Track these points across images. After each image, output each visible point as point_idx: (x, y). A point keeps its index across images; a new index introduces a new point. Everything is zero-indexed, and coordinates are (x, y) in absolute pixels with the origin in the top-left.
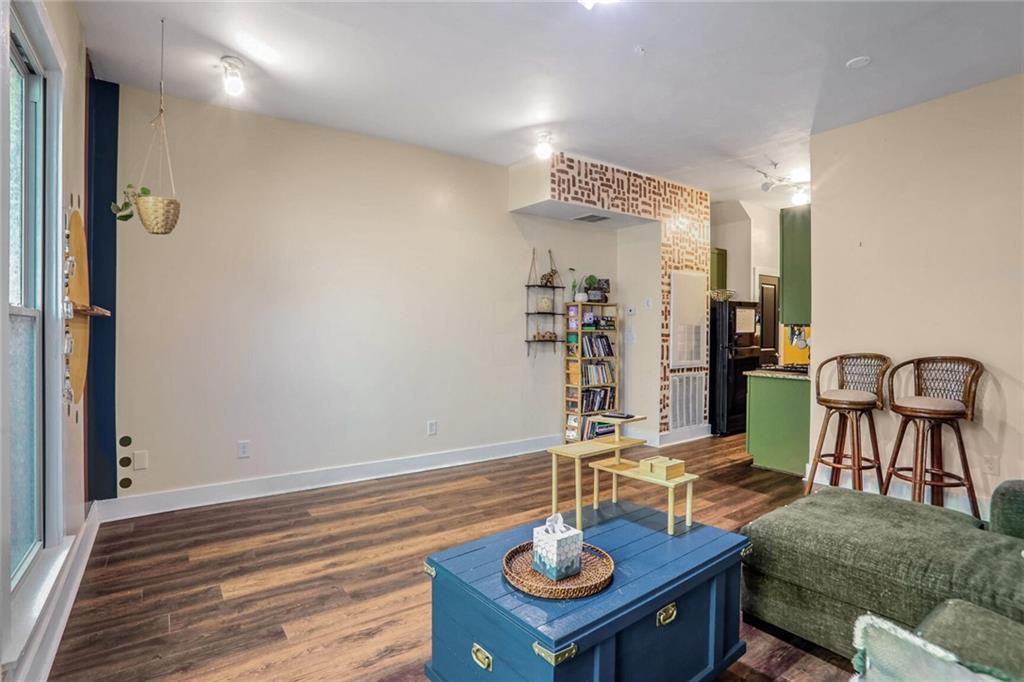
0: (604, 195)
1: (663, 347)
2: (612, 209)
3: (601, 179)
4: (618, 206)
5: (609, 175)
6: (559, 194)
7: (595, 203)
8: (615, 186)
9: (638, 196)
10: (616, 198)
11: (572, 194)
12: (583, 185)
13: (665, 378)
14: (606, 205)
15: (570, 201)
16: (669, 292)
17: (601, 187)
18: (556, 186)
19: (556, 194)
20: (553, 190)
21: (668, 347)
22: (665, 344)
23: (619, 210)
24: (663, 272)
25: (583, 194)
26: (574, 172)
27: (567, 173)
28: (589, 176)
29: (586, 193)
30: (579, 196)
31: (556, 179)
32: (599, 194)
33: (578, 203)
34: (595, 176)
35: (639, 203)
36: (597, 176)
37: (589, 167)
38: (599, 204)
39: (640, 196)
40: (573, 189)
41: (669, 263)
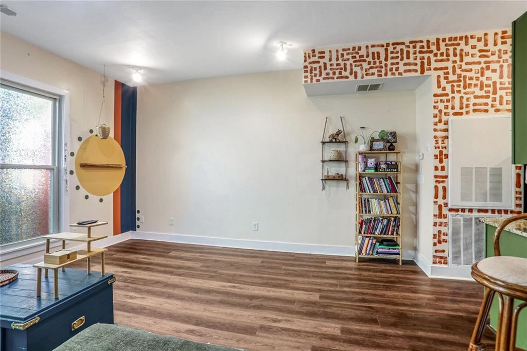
0: (358, 69)
1: (436, 187)
2: (366, 78)
3: (353, 57)
4: (373, 74)
5: (363, 52)
6: (312, 79)
7: (347, 77)
8: (370, 59)
9: (398, 60)
10: (371, 68)
11: (324, 75)
12: (335, 67)
13: (440, 215)
14: (359, 75)
15: (322, 81)
16: (447, 137)
17: (354, 64)
18: (308, 74)
19: (309, 80)
20: (306, 77)
21: (444, 189)
22: (440, 186)
23: (375, 77)
24: (437, 120)
25: (334, 73)
26: (326, 60)
27: (318, 62)
28: (340, 59)
29: (337, 72)
30: (331, 75)
31: (309, 69)
32: (351, 69)
33: (330, 81)
34: (346, 57)
35: (401, 66)
36: (350, 56)
37: (341, 52)
38: (352, 78)
39: (402, 59)
40: (324, 72)
41: (444, 111)
